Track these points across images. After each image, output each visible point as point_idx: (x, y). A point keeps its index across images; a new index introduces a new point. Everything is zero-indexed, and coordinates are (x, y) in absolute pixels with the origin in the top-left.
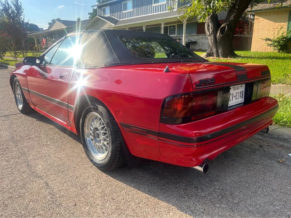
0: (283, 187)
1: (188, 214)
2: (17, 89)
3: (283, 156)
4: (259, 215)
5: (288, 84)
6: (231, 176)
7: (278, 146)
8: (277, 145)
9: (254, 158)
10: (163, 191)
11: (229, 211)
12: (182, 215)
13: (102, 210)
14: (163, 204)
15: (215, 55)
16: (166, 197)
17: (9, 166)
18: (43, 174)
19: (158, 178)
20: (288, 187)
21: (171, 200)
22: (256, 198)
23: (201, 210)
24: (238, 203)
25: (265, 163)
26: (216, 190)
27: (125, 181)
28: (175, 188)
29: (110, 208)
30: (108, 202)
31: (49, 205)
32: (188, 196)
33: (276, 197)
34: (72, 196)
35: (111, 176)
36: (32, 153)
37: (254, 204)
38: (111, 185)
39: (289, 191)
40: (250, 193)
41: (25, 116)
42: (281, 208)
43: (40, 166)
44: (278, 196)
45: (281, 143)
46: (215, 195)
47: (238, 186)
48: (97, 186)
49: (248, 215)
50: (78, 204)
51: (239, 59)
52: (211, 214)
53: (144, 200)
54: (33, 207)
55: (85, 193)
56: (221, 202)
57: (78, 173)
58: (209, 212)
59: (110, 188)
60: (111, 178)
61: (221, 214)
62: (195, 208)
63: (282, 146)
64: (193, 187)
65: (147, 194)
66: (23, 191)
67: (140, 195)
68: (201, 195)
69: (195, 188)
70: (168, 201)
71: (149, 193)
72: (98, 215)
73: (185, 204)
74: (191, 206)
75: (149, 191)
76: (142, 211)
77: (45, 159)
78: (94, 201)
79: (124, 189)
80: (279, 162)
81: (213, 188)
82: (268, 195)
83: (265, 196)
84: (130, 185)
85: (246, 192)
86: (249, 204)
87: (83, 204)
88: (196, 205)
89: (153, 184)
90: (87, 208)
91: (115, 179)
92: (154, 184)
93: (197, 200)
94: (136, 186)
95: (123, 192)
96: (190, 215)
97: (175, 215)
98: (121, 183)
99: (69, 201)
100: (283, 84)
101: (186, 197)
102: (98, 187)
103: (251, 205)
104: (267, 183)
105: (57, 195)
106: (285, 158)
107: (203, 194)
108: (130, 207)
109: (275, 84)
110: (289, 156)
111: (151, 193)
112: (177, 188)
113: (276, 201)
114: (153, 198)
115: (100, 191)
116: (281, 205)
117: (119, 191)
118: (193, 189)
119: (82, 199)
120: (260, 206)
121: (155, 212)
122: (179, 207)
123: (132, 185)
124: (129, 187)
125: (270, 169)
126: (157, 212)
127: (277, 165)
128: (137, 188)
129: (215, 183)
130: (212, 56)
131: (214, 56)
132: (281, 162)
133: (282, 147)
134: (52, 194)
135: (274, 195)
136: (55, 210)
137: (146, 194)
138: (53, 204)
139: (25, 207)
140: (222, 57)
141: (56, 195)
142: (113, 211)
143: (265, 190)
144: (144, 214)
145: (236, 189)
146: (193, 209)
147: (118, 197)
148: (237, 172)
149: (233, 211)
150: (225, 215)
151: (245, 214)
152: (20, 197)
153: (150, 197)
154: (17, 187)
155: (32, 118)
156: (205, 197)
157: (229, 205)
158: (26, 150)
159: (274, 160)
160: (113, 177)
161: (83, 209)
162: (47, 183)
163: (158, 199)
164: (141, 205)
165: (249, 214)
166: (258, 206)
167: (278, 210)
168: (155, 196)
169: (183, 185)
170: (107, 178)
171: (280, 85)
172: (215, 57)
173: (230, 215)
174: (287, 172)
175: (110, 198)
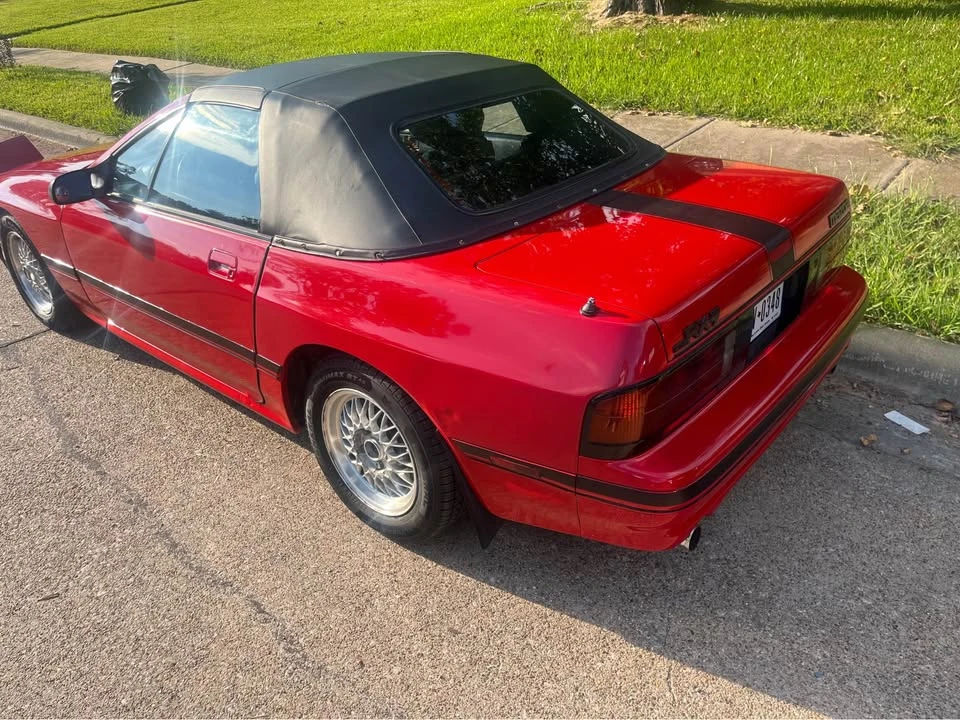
0: (877, 535)
1: (654, 651)
2: (17, 252)
3: (869, 423)
4: (823, 631)
5: (879, 134)
6: (743, 514)
7: (855, 385)
8: (852, 384)
9: (795, 439)
10: (576, 589)
11: (751, 628)
12: (640, 656)
13: (437, 670)
14: (586, 629)
15: (640, 7)
16: (591, 606)
17: (116, 558)
18: (232, 572)
19: (553, 546)
20: (890, 533)
21: (604, 614)
22: (811, 577)
23: (685, 634)
24: (771, 598)
25: (823, 452)
26: (712, 566)
27: (469, 569)
28: (607, 574)
29: (455, 661)
30: (445, 643)
31: (291, 674)
32: (644, 595)
33: (860, 568)
34: (341, 637)
35: (426, 557)
36: (165, 497)
37: (809, 597)
38: (435, 587)
39: (893, 544)
40: (796, 564)
41: (69, 340)
42: (875, 604)
43: (212, 546)
44: (865, 564)
45: (865, 376)
46: (711, 583)
47: (764, 543)
48: (398, 596)
49: (799, 634)
50: (367, 660)
51: (722, 19)
52: (711, 643)
53: (535, 624)
54: (252, 689)
55: (374, 622)
56: (729, 601)
57: (330, 556)
58: (704, 637)
59: (437, 598)
60: (430, 564)
61: (732, 639)
62: (667, 631)
63: (865, 383)
64: (653, 565)
65: (538, 603)
66: (199, 640)
67: (520, 610)
68: (675, 586)
69: (657, 565)
70: (597, 620)
71: (542, 598)
72: (431, 687)
73: (641, 621)
74: (656, 627)
75: (542, 595)
76: (539, 657)
77: (213, 519)
78: (407, 646)
79: (475, 597)
80: (861, 443)
81: (702, 561)
82: (841, 564)
83: (833, 568)
84: (487, 580)
85: (786, 561)
86: (798, 599)
87: (379, 658)
88: (669, 619)
89: (547, 569)
90: (396, 670)
91: (439, 563)
92: (549, 566)
93: (669, 605)
94: (502, 582)
95: (474, 604)
96: (660, 652)
97: (622, 659)
98: (461, 575)
99: (340, 656)
100: (863, 132)
101: (640, 599)
102: (401, 598)
103: (801, 600)
104: (835, 522)
105: (301, 641)
106: (876, 429)
107: (681, 585)
108: (506, 651)
109: (840, 135)
110: (886, 419)
111: (547, 599)
112: (612, 573)
113: (861, 582)
114: (557, 614)
115: (412, 610)
116: (874, 591)
117: (463, 604)
118: (653, 572)
119: (373, 642)
120: (824, 604)
121: (572, 659)
122: (629, 634)
123: (492, 580)
124: (486, 586)
125: (840, 473)
126: (578, 658)
127: (855, 456)
128: (507, 589)
129: (707, 543)
130: (631, 10)
131: (636, 10)
132: (866, 443)
133: (865, 388)
134: (288, 639)
135: (855, 564)
136: (315, 688)
137: (535, 605)
138: (300, 670)
139: (228, 690)
140: (664, 15)
141: (296, 638)
142: (465, 669)
143: (831, 550)
144: (548, 668)
145: (761, 555)
146: (664, 633)
147: (465, 623)
148: (755, 498)
149: (760, 626)
150: (744, 642)
151: (791, 630)
152: (199, 661)
153: (548, 611)
154: (174, 628)
155: (98, 350)
156: (687, 591)
157: (749, 609)
158: (140, 489)
159: (847, 440)
160: (432, 559)
161: (385, 673)
162: (256, 603)
163: (571, 616)
164: (531, 642)
165: (800, 631)
166: (819, 604)
167: (868, 608)
168: (561, 607)
169: (625, 559)
170: (416, 562)
171: (855, 138)
172: (641, 15)
173: (755, 639)
174: (883, 480)
175: (446, 628)
